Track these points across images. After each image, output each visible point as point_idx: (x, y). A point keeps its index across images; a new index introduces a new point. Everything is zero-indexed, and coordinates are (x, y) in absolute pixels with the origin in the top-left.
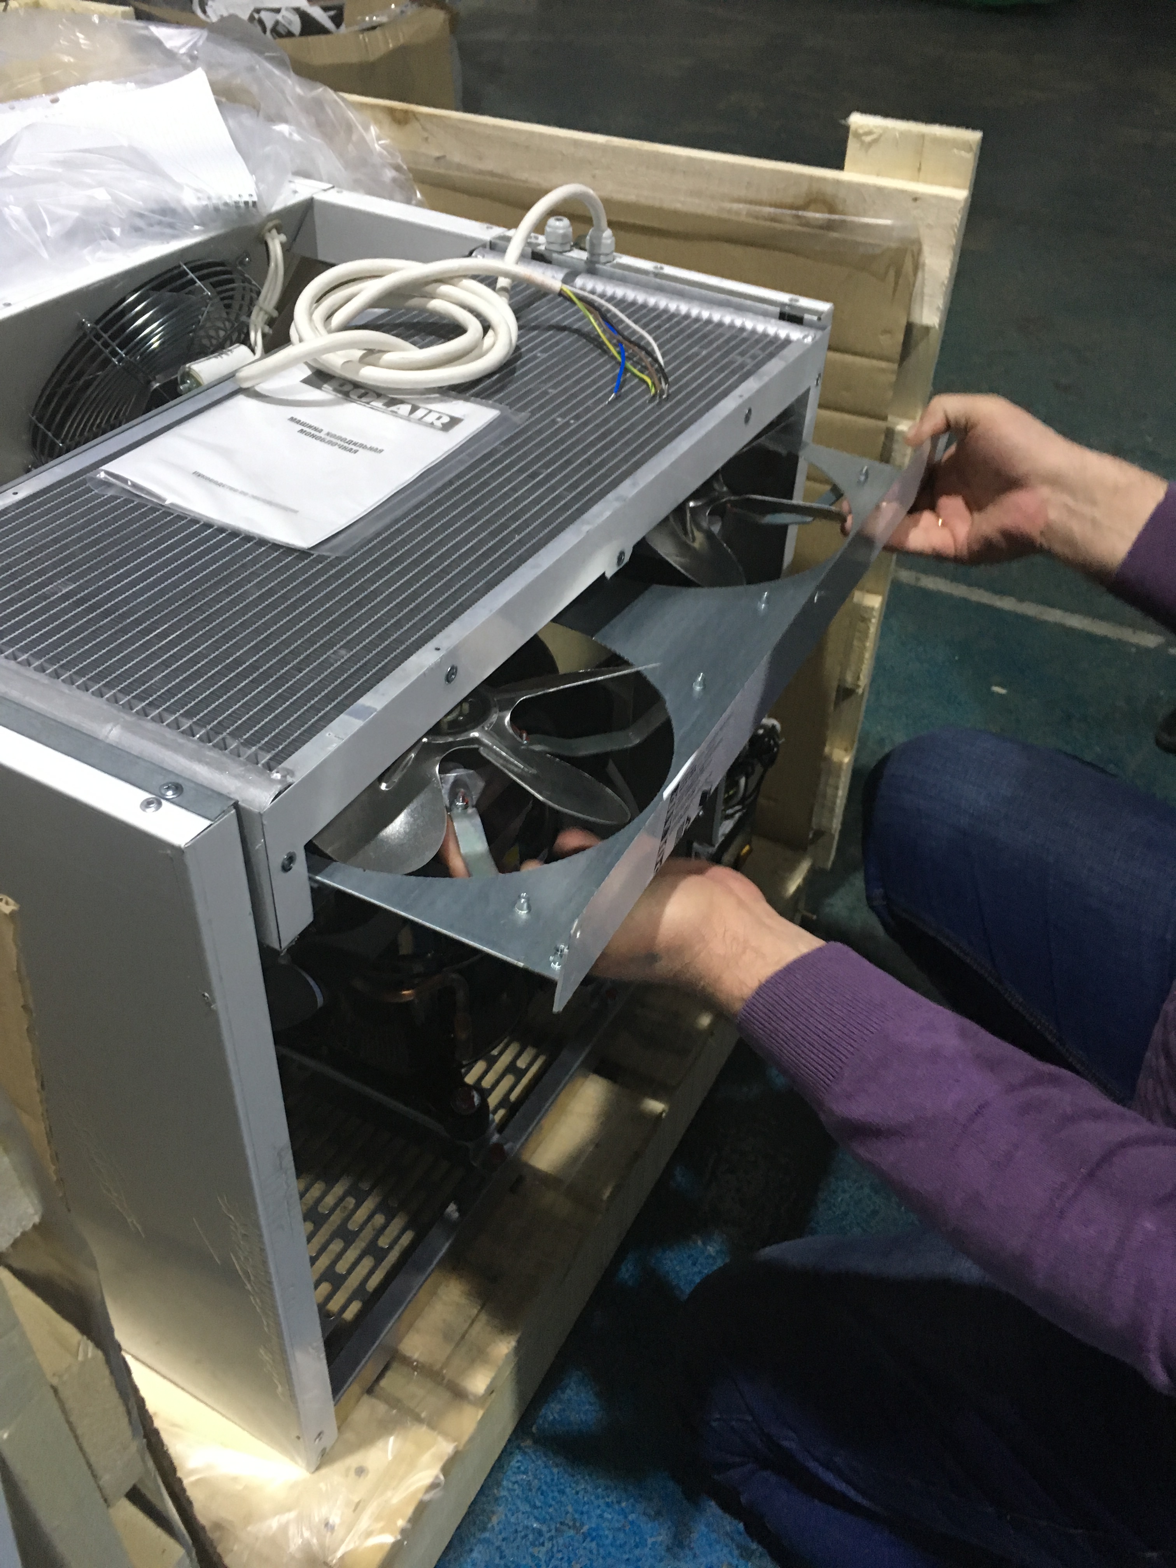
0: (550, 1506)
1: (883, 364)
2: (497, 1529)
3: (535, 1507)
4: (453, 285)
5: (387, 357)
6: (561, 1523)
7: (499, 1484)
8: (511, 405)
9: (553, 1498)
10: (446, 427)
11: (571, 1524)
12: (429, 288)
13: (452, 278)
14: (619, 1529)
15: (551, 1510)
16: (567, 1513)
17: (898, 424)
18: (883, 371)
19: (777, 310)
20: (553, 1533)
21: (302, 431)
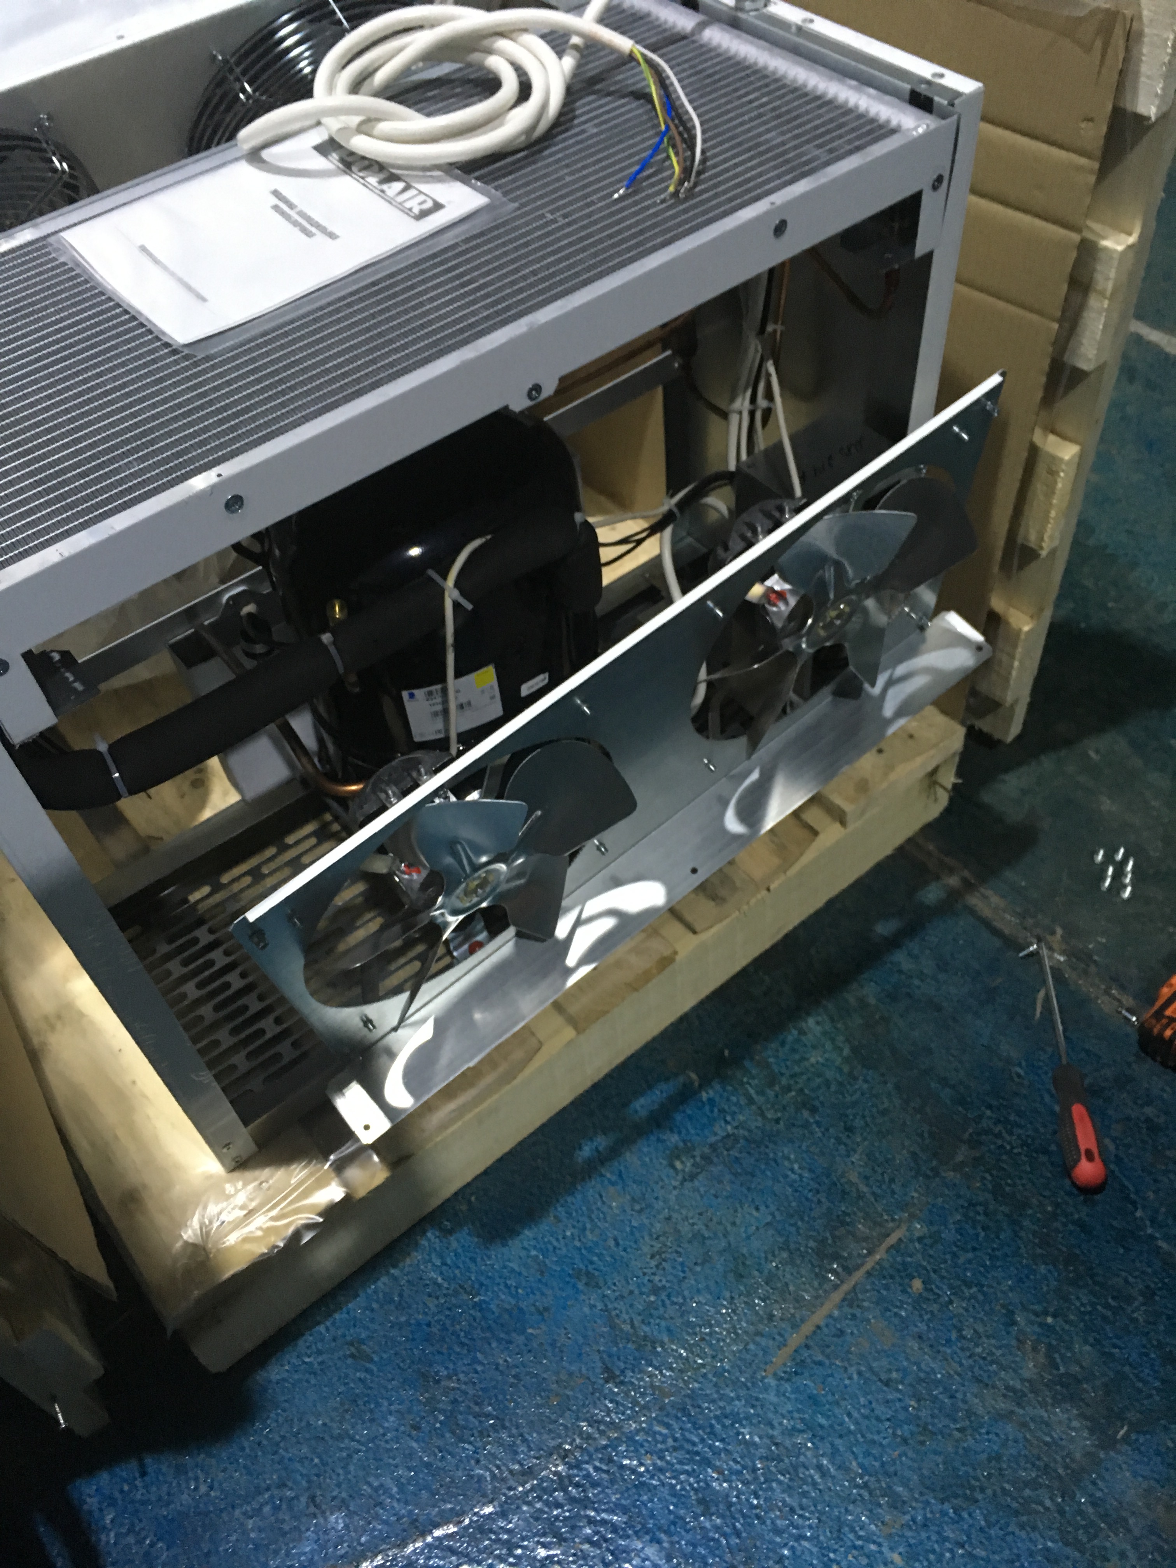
0: (458, 1267)
1: (1083, 161)
2: (407, 1269)
3: (444, 1264)
4: (511, 39)
5: (384, 127)
6: (461, 1287)
7: (424, 1233)
8: (505, 194)
9: (464, 1262)
10: (424, 214)
11: (469, 1289)
12: (486, 43)
13: (513, 31)
14: (507, 1310)
15: (457, 1272)
16: (470, 1279)
17: (1104, 238)
18: (1079, 168)
19: (907, 87)
20: (450, 1292)
21: (276, 208)
